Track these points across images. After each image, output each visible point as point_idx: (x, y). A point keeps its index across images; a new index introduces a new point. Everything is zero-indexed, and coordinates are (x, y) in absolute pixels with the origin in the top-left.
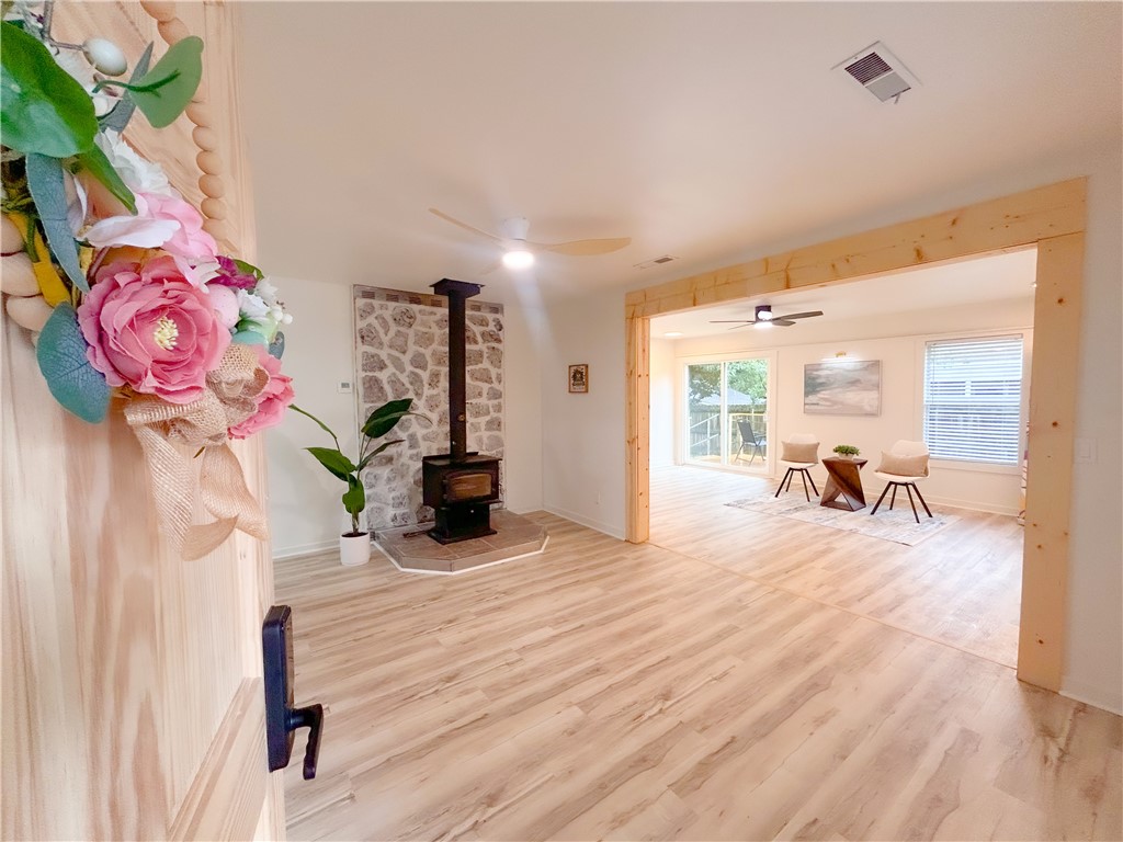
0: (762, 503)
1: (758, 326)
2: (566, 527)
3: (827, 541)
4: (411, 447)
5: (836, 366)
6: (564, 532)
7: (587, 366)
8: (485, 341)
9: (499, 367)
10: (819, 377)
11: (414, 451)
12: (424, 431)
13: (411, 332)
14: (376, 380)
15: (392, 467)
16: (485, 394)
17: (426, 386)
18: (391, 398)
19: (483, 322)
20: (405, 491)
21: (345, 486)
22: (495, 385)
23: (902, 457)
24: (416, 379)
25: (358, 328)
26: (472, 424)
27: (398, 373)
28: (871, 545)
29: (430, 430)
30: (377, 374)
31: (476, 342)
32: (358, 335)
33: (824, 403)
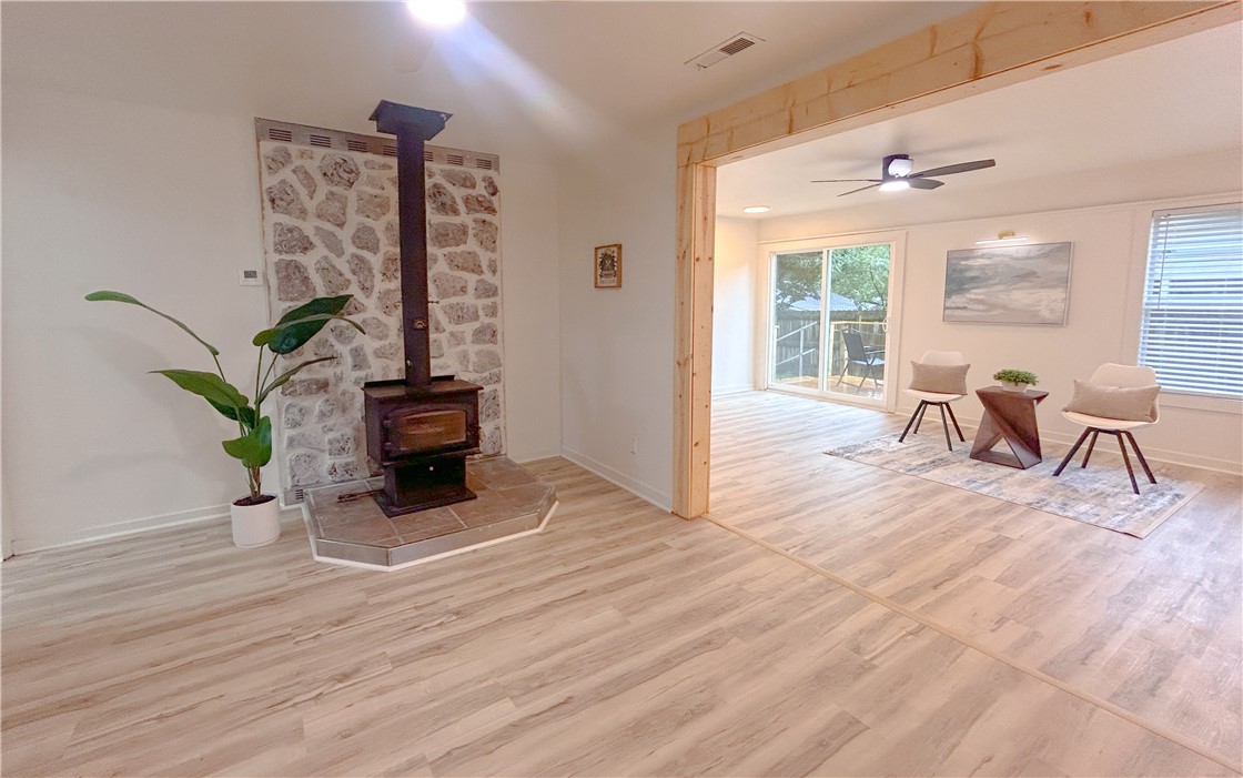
0: (880, 451)
1: (888, 187)
2: (590, 485)
3: (992, 524)
4: (356, 366)
5: (998, 251)
6: (585, 494)
7: (620, 247)
8: (470, 210)
9: (494, 250)
10: (970, 268)
11: (362, 374)
12: (377, 344)
13: (352, 194)
14: (298, 267)
15: (326, 397)
16: (471, 289)
17: (378, 277)
18: (321, 293)
19: (467, 182)
20: (349, 432)
21: (233, 429)
22: (487, 276)
23: (1111, 389)
24: (361, 266)
25: (265, 188)
26: (452, 334)
27: (332, 256)
28: (1069, 536)
29: (386, 342)
30: (299, 257)
31: (456, 212)
32: (266, 198)
33: (976, 307)
